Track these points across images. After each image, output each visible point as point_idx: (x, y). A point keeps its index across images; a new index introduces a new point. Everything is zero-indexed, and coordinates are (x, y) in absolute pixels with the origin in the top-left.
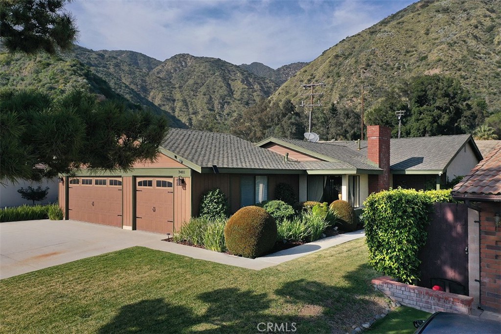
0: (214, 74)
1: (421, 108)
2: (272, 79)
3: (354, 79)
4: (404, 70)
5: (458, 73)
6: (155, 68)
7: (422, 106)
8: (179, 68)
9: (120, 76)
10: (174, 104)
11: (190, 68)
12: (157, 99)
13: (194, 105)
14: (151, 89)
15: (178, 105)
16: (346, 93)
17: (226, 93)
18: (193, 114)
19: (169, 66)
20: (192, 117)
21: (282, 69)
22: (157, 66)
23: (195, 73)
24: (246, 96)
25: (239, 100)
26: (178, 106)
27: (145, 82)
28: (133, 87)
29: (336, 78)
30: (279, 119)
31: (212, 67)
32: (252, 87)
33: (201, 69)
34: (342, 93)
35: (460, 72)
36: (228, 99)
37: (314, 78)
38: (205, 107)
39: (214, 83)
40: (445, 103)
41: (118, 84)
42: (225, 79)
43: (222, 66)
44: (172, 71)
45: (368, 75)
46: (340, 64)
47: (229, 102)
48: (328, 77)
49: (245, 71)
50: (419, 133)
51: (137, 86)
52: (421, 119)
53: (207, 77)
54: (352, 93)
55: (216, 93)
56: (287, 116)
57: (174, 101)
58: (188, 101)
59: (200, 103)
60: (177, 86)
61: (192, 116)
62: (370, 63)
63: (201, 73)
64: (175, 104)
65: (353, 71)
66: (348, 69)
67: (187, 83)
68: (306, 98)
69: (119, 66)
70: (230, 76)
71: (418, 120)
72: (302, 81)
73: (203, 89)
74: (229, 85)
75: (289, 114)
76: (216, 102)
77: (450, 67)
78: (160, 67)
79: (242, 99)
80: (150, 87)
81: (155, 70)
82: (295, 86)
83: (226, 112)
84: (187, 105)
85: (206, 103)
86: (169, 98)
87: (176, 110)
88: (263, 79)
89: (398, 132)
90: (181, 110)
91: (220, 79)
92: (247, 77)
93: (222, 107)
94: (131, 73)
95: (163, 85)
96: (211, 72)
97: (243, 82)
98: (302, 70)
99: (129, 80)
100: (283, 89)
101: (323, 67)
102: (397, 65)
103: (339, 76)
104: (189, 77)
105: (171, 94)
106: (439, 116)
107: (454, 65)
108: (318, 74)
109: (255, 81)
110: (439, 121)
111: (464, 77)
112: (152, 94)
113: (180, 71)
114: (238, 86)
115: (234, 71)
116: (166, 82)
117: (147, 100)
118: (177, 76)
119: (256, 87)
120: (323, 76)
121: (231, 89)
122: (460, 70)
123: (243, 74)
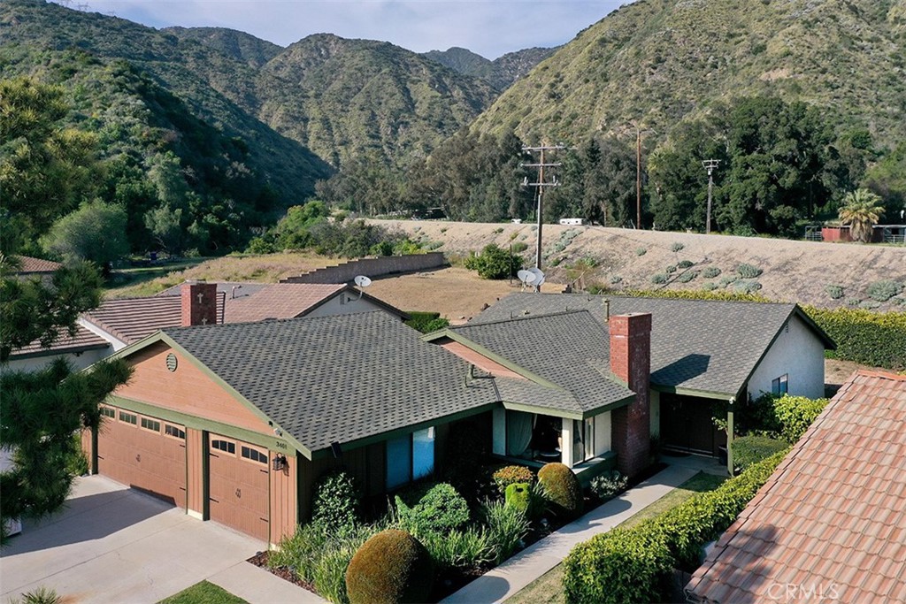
0: (380, 70)
1: (749, 158)
2: (487, 77)
3: (634, 85)
4: (725, 69)
5: (822, 77)
6: (270, 59)
7: (749, 153)
8: (315, 59)
9: (207, 76)
10: (305, 127)
11: (335, 60)
12: (274, 117)
13: (342, 129)
14: (265, 99)
15: (314, 128)
16: (619, 112)
17: (401, 105)
18: (341, 144)
19: (297, 57)
20: (340, 151)
21: (505, 61)
22: (275, 55)
23: (344, 69)
24: (438, 110)
25: (424, 119)
26: (313, 130)
27: (253, 87)
28: (229, 96)
29: (602, 84)
30: (495, 166)
31: (375, 57)
32: (448, 94)
33: (356, 61)
34: (611, 111)
35: (824, 76)
36: (405, 117)
37: (562, 80)
38: (364, 132)
39: (380, 88)
40: (790, 150)
41: (202, 92)
42: (399, 79)
43: (395, 55)
44: (302, 65)
45: (658, 77)
46: (609, 58)
47: (407, 123)
48: (587, 81)
49: (436, 65)
50: (745, 202)
51: (239, 93)
52: (748, 178)
53: (367, 77)
54: (629, 111)
55: (383, 105)
56: (509, 162)
57: (306, 120)
58: (331, 121)
59: (354, 124)
60: (312, 93)
61: (340, 148)
62: (662, 56)
63: (356, 69)
64: (309, 127)
65: (631, 71)
66: (622, 66)
67: (330, 88)
68: (547, 120)
69: (205, 58)
70: (408, 74)
71: (742, 178)
72: (539, 86)
73: (359, 99)
74: (406, 91)
75: (513, 157)
76: (383, 123)
77: (806, 67)
78: (279, 58)
79: (431, 116)
80: (262, 95)
81: (271, 64)
82: (527, 95)
83: (401, 140)
84: (329, 129)
85: (366, 125)
86: (297, 115)
87: (310, 138)
88: (470, 79)
89: (707, 197)
90: (319, 138)
91: (390, 80)
92: (439, 76)
93: (395, 132)
94: (227, 70)
95: (286, 91)
96: (374, 68)
97: (432, 84)
98: (540, 66)
99: (224, 83)
100: (504, 101)
101: (578, 62)
102: (711, 60)
103: (606, 81)
104: (333, 76)
105: (301, 107)
106: (781, 173)
107: (815, 63)
108: (570, 74)
109: (454, 84)
110: (780, 182)
111: (831, 86)
112: (265, 108)
113: (317, 65)
114: (424, 92)
115: (416, 66)
116: (291, 87)
117: (257, 120)
118: (311, 75)
119: (457, 93)
120: (578, 77)
121: (412, 99)
122: (824, 72)
123: (432, 70)
